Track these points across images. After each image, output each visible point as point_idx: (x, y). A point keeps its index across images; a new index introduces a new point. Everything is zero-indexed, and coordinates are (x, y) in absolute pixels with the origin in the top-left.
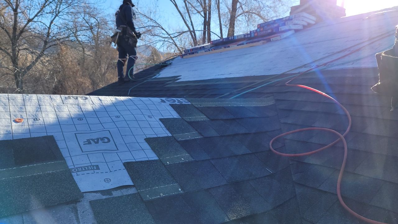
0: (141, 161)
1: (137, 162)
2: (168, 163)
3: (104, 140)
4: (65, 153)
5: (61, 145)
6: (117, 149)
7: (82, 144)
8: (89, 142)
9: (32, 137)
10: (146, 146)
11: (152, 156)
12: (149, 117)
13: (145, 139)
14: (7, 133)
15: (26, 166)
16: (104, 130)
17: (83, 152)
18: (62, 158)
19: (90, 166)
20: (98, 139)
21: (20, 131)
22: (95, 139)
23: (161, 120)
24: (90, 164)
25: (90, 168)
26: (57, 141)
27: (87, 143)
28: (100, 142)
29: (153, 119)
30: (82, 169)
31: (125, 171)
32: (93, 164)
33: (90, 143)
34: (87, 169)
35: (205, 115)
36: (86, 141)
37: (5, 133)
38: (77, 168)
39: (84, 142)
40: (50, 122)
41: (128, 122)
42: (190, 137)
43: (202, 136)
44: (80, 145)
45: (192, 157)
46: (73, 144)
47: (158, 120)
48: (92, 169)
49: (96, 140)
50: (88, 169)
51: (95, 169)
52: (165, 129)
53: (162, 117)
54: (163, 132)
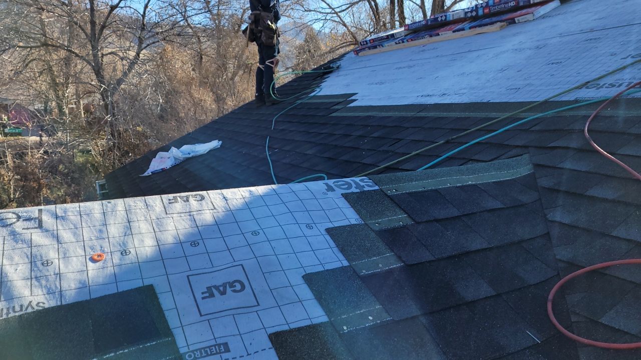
0: (299, 328)
1: (291, 331)
2: (345, 328)
3: (235, 286)
4: (173, 321)
5: (166, 302)
6: (258, 303)
7: (199, 296)
8: (210, 293)
9: (119, 291)
10: (305, 292)
11: (317, 315)
12: (309, 226)
13: (303, 277)
14: (81, 286)
15: (113, 354)
16: (235, 264)
17: (201, 315)
18: (168, 332)
19: (215, 346)
20: (224, 285)
21: (101, 280)
22: (220, 286)
23: (328, 231)
24: (213, 342)
25: (214, 349)
26: (159, 296)
27: (207, 295)
28: (229, 290)
29: (315, 231)
30: (201, 353)
31: (273, 352)
32: (219, 341)
33: (212, 295)
34: (209, 353)
35: (406, 213)
36: (206, 290)
37: (78, 285)
38: (193, 351)
39: (203, 293)
40: (147, 256)
41: (273, 243)
42: (380, 265)
43: (403, 262)
44: (196, 301)
45: (387, 312)
46: (185, 300)
47: (324, 232)
48: (218, 351)
49: (221, 288)
50: (211, 352)
51: (223, 352)
52: (336, 250)
53: (330, 225)
54: (334, 259)
